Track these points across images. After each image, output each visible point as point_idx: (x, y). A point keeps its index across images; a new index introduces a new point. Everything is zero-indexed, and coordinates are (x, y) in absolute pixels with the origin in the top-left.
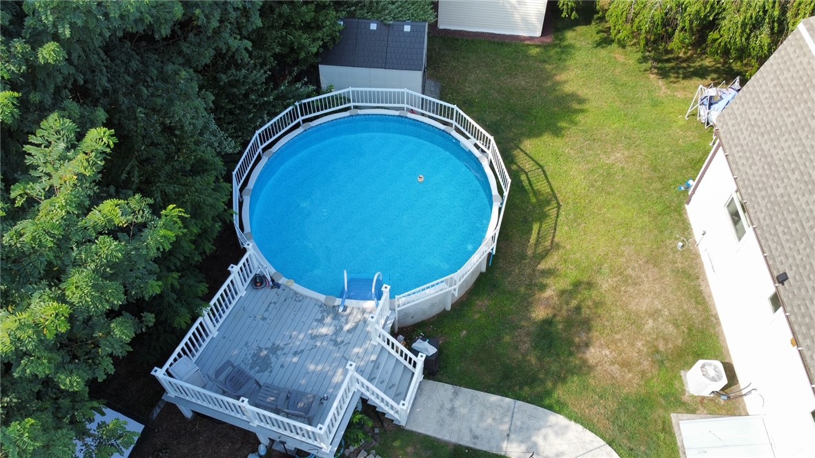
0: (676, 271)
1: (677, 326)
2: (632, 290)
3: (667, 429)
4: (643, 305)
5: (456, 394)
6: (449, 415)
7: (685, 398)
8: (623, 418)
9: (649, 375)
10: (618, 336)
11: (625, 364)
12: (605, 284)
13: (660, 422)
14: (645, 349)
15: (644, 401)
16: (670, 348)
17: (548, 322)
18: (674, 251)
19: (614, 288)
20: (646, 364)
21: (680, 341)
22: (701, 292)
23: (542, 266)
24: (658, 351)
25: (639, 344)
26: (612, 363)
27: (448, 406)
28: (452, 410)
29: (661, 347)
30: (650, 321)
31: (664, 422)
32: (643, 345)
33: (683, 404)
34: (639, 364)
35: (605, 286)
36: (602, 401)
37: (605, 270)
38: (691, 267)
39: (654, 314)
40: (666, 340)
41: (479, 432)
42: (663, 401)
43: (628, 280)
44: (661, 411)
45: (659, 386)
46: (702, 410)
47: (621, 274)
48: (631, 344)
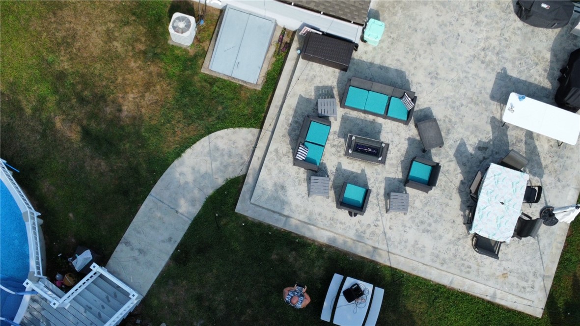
1: (127, 23)
2: (79, 44)
3: (213, 81)
4: (96, 42)
5: (127, 243)
6: (144, 255)
7: (192, 52)
8: (192, 111)
9: (163, 71)
10: (120, 79)
11: (148, 86)
13: (204, 84)
14: (140, 62)
15: (185, 87)
16: (146, 40)
17: (86, 133)
19: (71, 59)
20: (153, 69)
21: (141, 28)
23: (28, 111)
24: (145, 53)
25: (133, 64)
26: (143, 97)
27: (136, 253)
28: (141, 251)
29: (142, 47)
30: (115, 43)
31: (205, 81)
32: (135, 62)
33: (196, 56)
34: (150, 73)
35: (66, 65)
36: (173, 122)
37: (50, 57)
39: (109, 36)
40: (137, 40)
41: (166, 235)
42: (189, 72)
43: (67, 42)
44: (196, 78)
45: (174, 70)
46: (205, 44)
47: (59, 45)
48: (131, 71)
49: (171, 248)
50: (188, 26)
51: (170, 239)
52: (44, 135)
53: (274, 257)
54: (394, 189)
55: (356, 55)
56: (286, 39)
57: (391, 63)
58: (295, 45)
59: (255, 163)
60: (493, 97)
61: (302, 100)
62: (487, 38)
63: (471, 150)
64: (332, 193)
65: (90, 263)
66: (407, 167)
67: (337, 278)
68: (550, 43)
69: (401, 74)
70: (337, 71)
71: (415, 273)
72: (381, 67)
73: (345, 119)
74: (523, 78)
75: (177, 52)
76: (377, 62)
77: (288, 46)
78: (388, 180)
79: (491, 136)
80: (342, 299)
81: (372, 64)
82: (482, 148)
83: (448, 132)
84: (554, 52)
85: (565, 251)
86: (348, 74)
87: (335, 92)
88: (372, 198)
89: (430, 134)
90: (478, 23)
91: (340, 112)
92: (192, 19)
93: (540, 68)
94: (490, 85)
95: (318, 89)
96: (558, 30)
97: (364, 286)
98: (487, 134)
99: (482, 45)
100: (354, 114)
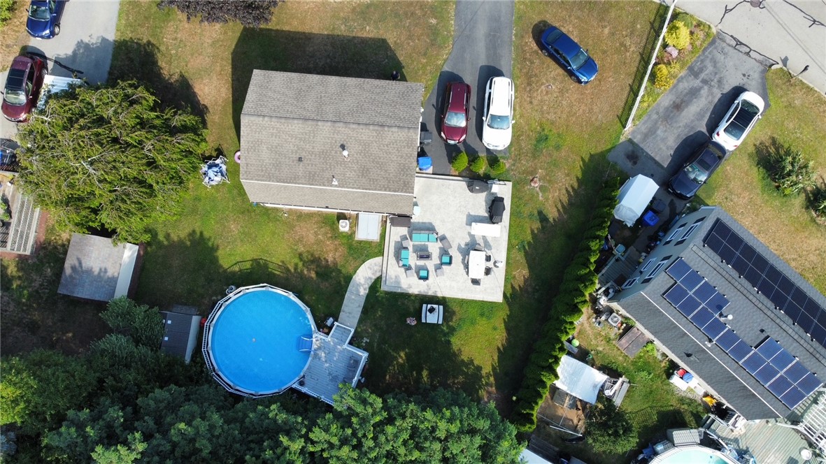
0: (298, 220)
1: (322, 227)
2: (305, 240)
3: (360, 242)
4: (312, 238)
5: (344, 311)
6: (351, 315)
7: (349, 233)
8: (355, 256)
9: (340, 243)
10: (324, 250)
11: (336, 250)
12: (301, 249)
13: (357, 244)
14: (330, 241)
15: (350, 247)
16: (331, 233)
17: (317, 273)
18: (287, 218)
19: (304, 246)
20: (336, 243)
21: (327, 229)
22: (308, 213)
23: (293, 270)
24: (331, 237)
25: (328, 243)
26: (335, 254)
27: (348, 314)
28: (349, 313)
29: (330, 235)
30: (319, 236)
33: (351, 234)
34: (336, 245)
35: (302, 249)
36: (349, 262)
37: (296, 248)
38: (296, 213)
39: (316, 234)
40: (327, 233)
41: (357, 305)
42: (350, 241)
43: (300, 240)
44: (354, 242)
45: (345, 241)
46: (354, 228)
47: (298, 242)
48: (328, 246)
49: (360, 309)
50: (346, 224)
51: (359, 306)
52: (302, 278)
53: (399, 303)
54: (438, 267)
55: (412, 220)
56: (384, 219)
57: (426, 220)
58: (388, 221)
59: (384, 270)
60: (467, 224)
61: (396, 243)
62: (460, 202)
63: (463, 246)
64: (415, 274)
65: (333, 322)
66: (441, 259)
67: (424, 306)
68: (484, 199)
69: (431, 224)
70: (407, 228)
71: (452, 297)
72: (422, 223)
73: (414, 246)
74: (477, 214)
75: (344, 234)
76: (421, 221)
77: (386, 221)
78: (435, 265)
79: (469, 239)
80: (428, 313)
81: (419, 222)
82: (467, 245)
83: (453, 241)
84: (486, 202)
85: (506, 275)
86: (411, 228)
87: (408, 236)
88: (430, 273)
89: (446, 244)
90: (455, 197)
91: (411, 243)
92: (347, 221)
93: (482, 209)
94: (465, 220)
95: (401, 237)
96: (486, 193)
97: (435, 306)
98: (468, 239)
99: (458, 205)
100: (416, 243)
